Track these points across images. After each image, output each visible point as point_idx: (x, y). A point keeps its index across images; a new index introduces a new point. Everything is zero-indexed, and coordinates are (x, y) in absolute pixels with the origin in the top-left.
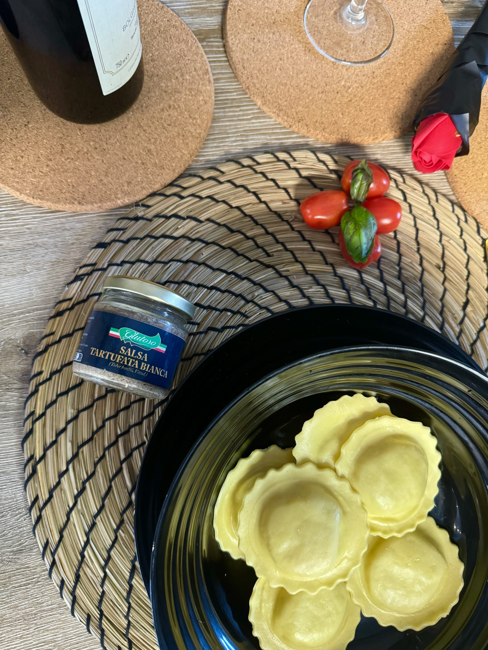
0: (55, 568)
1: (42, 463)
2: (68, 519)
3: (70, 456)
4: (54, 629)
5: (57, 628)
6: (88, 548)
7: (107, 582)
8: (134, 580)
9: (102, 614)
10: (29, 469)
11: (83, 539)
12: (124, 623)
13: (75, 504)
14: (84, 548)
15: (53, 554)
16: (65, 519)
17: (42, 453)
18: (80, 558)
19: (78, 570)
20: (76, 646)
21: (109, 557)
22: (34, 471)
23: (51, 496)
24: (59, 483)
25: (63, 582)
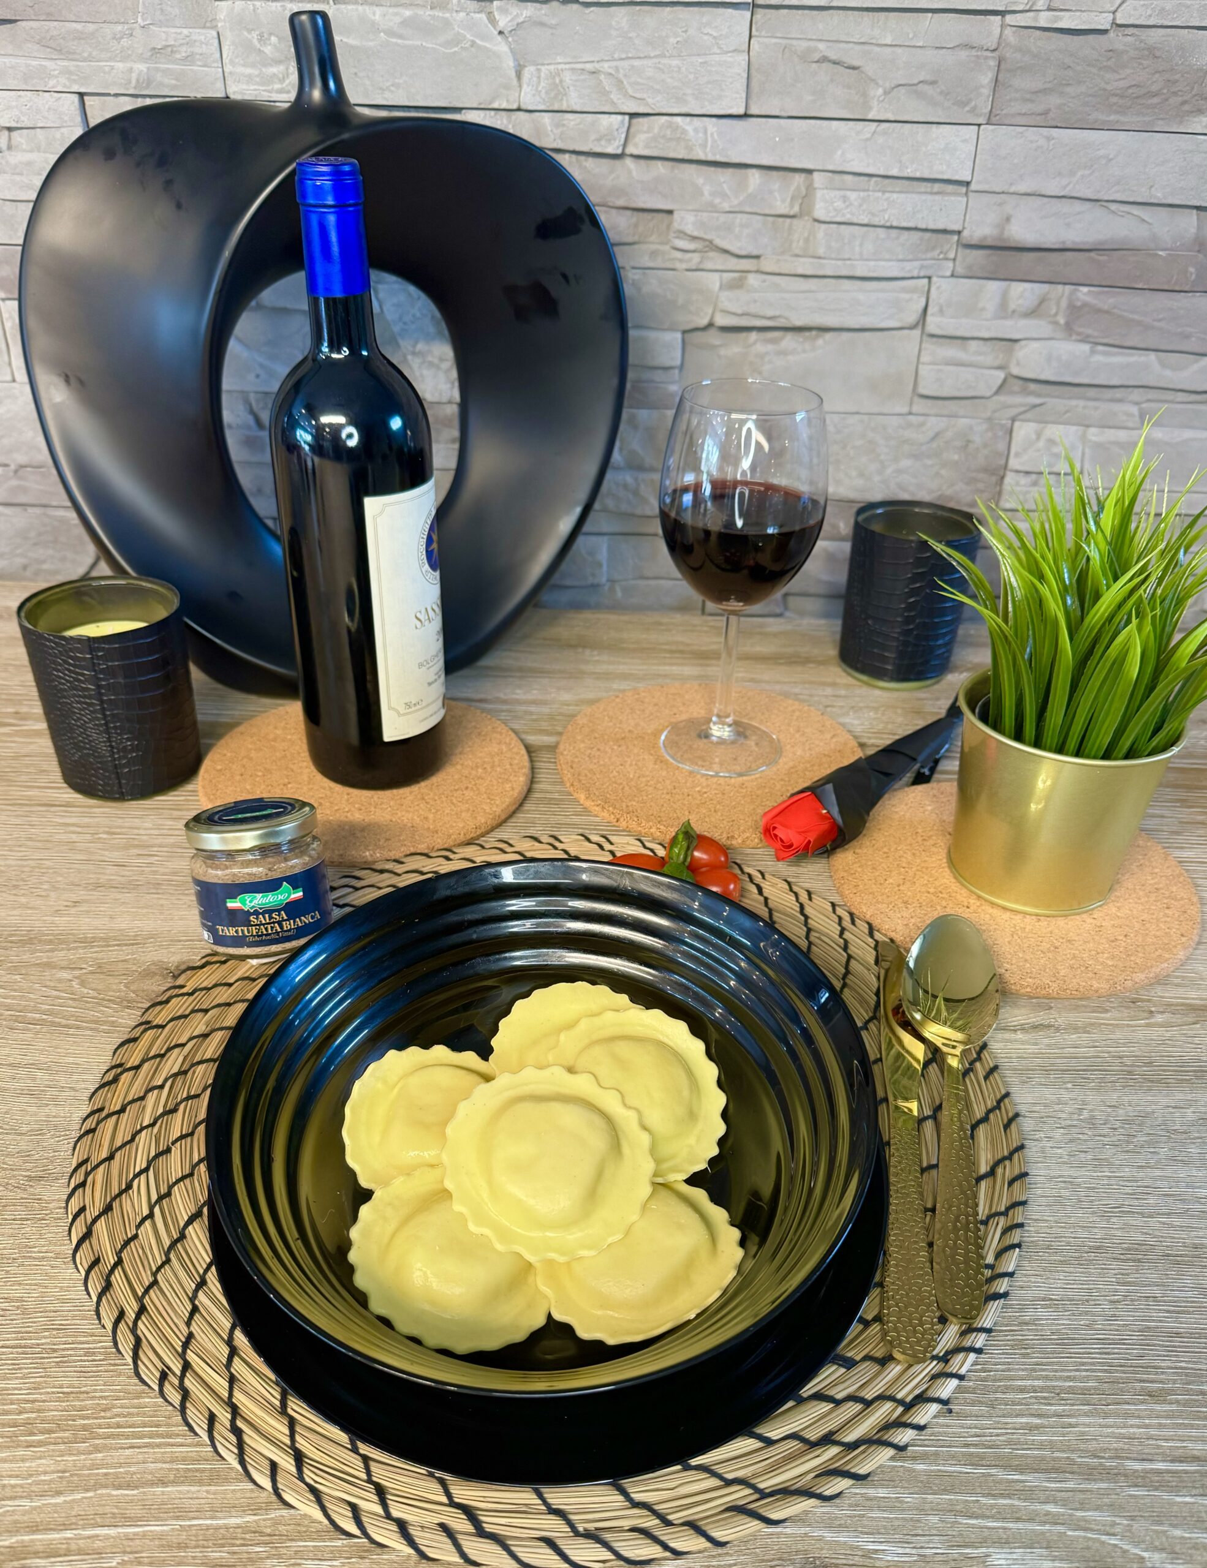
0: (81, 1190)
1: (132, 1073)
2: (133, 1139)
3: (175, 1070)
4: (31, 1285)
5: (36, 1285)
6: (143, 1177)
7: (148, 1223)
8: (190, 1228)
9: (119, 1262)
10: (110, 1076)
11: (141, 1164)
12: (147, 1280)
13: (153, 1125)
14: (137, 1175)
15: (87, 1174)
16: (128, 1138)
17: (137, 1063)
18: (124, 1187)
19: (114, 1199)
20: (52, 1314)
21: (168, 1194)
22: (116, 1080)
23: (123, 1110)
24: (142, 1098)
25: (82, 1210)
